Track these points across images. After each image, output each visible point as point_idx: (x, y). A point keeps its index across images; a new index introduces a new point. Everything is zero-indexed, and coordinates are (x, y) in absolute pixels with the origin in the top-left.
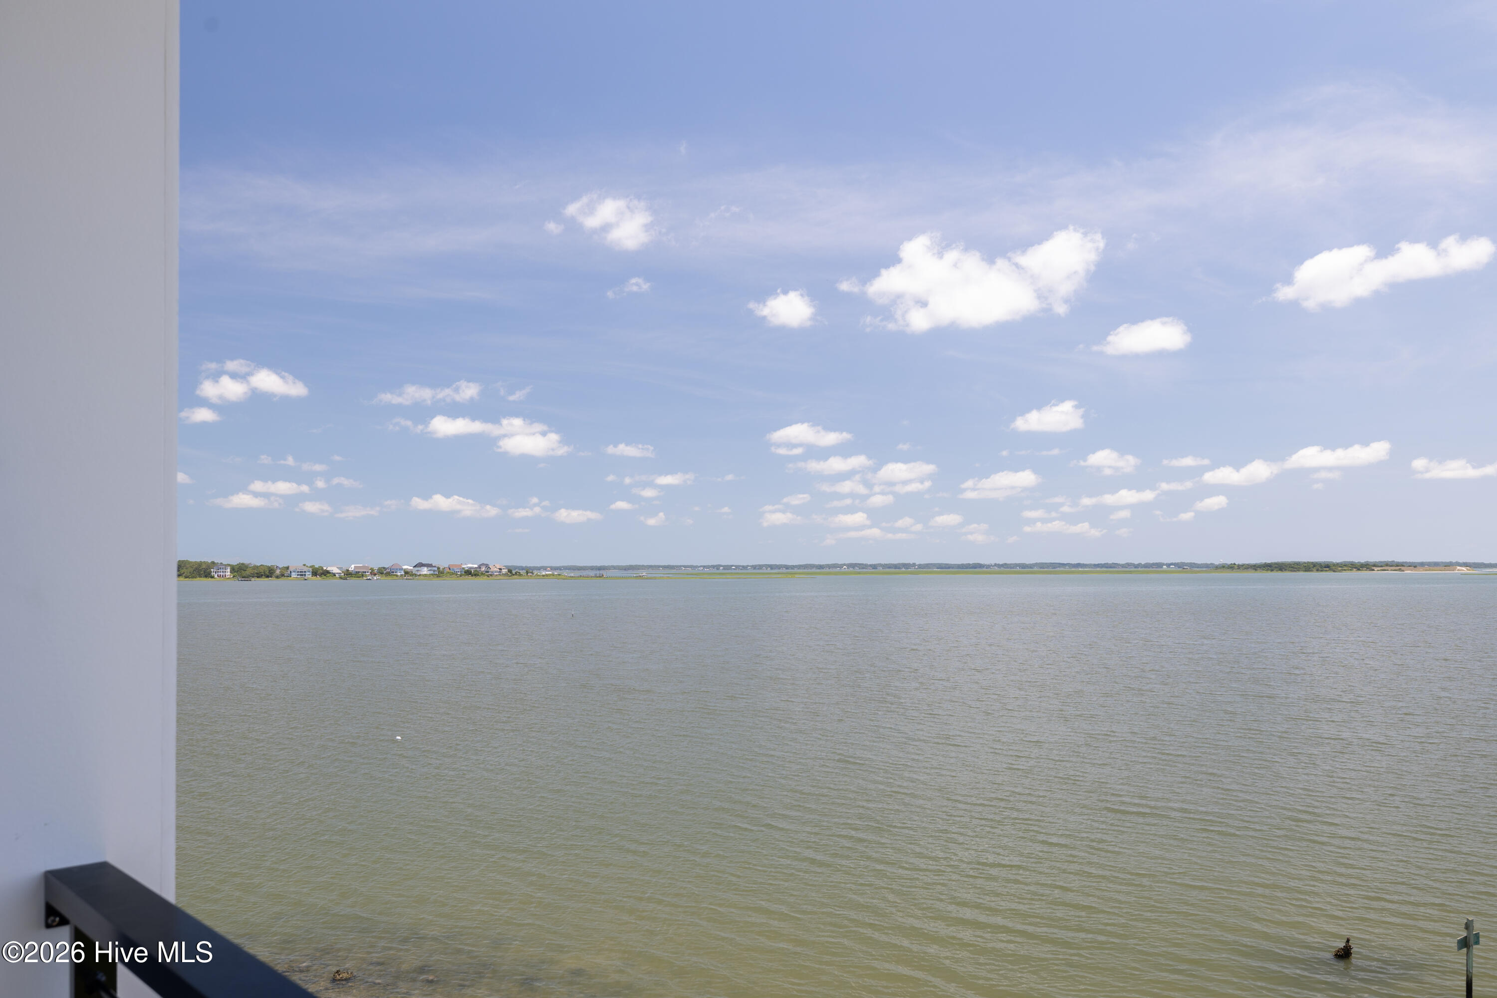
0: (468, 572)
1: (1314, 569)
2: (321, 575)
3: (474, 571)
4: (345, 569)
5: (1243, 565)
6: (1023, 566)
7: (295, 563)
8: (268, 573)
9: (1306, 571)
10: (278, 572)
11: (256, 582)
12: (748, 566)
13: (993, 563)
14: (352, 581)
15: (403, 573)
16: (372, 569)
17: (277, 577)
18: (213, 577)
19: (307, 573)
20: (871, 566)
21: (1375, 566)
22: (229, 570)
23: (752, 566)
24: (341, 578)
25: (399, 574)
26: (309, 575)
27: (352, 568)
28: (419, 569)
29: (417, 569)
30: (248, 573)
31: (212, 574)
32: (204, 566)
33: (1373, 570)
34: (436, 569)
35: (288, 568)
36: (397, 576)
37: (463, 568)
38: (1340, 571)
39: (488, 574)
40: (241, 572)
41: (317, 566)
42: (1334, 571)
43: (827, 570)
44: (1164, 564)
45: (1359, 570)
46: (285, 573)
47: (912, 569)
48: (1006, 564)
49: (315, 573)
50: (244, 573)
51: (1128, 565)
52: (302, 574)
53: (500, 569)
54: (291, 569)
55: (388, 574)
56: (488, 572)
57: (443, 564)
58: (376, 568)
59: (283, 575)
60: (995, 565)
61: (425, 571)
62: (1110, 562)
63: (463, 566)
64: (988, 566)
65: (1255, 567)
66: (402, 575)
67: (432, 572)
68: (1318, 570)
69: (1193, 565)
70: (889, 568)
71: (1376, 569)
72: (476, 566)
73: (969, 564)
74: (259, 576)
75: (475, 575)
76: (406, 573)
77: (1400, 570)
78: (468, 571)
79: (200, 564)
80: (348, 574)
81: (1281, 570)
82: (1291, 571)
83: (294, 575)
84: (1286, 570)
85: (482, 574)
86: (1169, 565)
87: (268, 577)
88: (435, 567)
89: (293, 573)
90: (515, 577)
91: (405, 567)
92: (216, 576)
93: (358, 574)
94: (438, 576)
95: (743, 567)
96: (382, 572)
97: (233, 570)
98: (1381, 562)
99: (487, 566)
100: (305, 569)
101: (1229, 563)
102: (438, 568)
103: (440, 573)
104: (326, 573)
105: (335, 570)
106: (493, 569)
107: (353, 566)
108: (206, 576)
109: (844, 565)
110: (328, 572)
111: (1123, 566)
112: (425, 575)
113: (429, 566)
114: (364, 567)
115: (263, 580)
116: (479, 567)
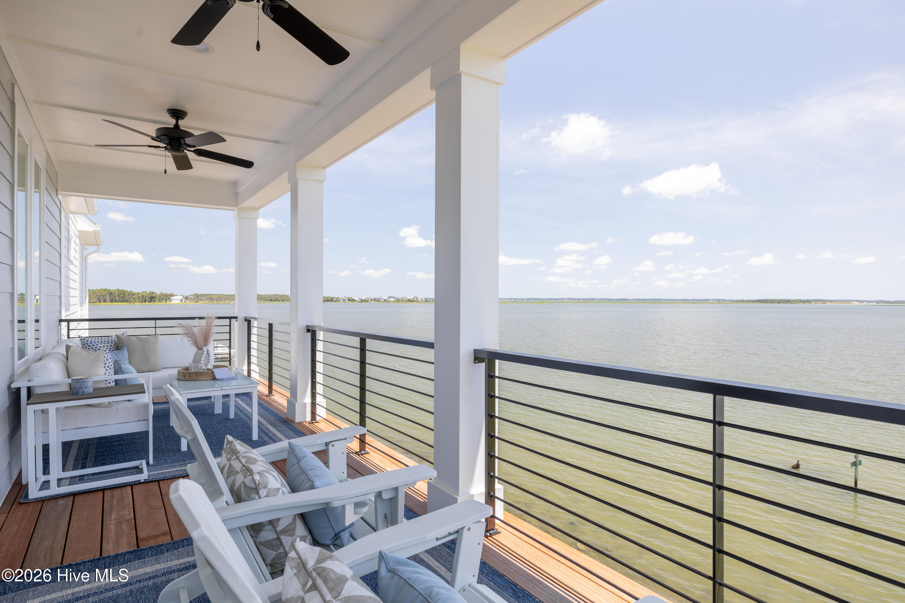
0: (409, 300)
1: (782, 302)
2: (351, 301)
4: (361, 298)
5: (748, 300)
6: (645, 300)
7: (342, 296)
9: (778, 303)
10: (335, 299)
12: (524, 299)
13: (632, 298)
14: (363, 303)
15: (383, 300)
16: (371, 299)
17: (335, 301)
20: (577, 299)
21: (812, 301)
23: (526, 299)
24: (359, 302)
25: (382, 301)
26: (347, 301)
27: (363, 298)
29: (389, 299)
33: (811, 303)
35: (339, 298)
38: (795, 303)
39: (417, 301)
41: (350, 297)
42: (792, 303)
43: (558, 301)
44: (710, 300)
45: (804, 303)
46: (337, 300)
47: (596, 301)
48: (637, 299)
49: (349, 300)
51: (694, 300)
52: (344, 300)
53: (422, 299)
54: (340, 298)
55: (377, 301)
57: (399, 297)
58: (373, 298)
59: (337, 301)
60: (633, 299)
61: (392, 299)
62: (685, 298)
63: (407, 298)
64: (630, 300)
65: (754, 301)
67: (395, 300)
68: (784, 303)
69: (723, 300)
70: (585, 300)
71: (812, 303)
72: (412, 298)
73: (621, 299)
75: (412, 301)
76: (385, 300)
77: (824, 303)
80: (362, 301)
81: (766, 303)
82: (771, 303)
83: (341, 301)
84: (768, 303)
85: (415, 301)
86: (712, 300)
87: (331, 301)
90: (428, 302)
91: (384, 298)
93: (366, 301)
94: (398, 302)
95: (522, 299)
96: (375, 300)
98: (815, 299)
99: (417, 298)
100: (345, 298)
101: (741, 299)
102: (397, 299)
103: (398, 300)
105: (357, 299)
106: (419, 299)
109: (566, 298)
110: (354, 300)
111: (691, 300)
112: (392, 301)
113: (393, 297)
114: (368, 298)
115: (329, 302)
116: (414, 298)
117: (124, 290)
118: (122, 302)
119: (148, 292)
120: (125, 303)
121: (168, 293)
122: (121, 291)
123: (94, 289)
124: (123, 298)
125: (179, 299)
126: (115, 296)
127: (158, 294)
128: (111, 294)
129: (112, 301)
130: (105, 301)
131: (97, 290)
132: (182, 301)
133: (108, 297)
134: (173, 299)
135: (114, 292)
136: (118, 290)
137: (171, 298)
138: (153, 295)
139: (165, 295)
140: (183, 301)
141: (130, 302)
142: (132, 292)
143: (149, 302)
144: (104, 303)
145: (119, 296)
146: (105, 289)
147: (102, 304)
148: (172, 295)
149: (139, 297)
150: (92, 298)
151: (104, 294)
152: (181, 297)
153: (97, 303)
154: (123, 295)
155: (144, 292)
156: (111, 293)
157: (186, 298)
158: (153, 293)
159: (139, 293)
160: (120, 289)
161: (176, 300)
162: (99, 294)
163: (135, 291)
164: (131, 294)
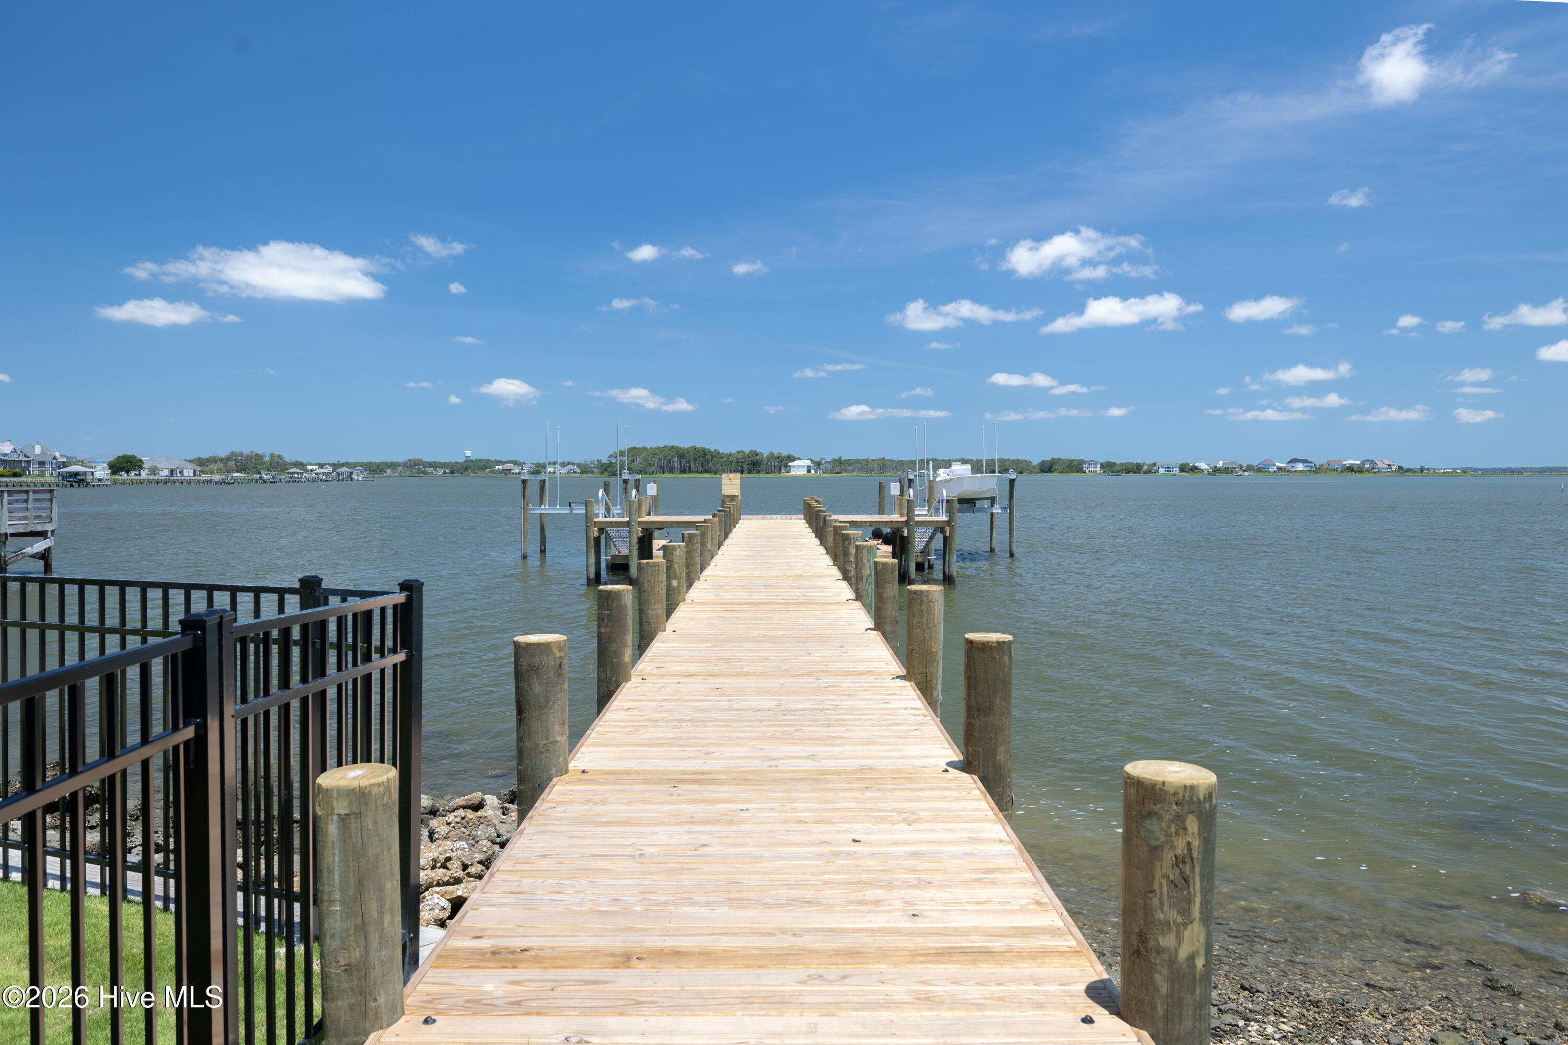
0: (1351, 469)
2: (1189, 471)
3: (1357, 468)
4: (1213, 464)
8: (1137, 469)
10: (1145, 468)
11: (1124, 477)
15: (1275, 469)
16: (1241, 467)
17: (1145, 473)
18: (1085, 472)
19: (1175, 469)
22: (1099, 466)
24: (1209, 474)
25: (1271, 470)
26: (1176, 470)
27: (1220, 464)
28: (1294, 465)
29: (1291, 465)
30: (1117, 468)
31: (1084, 469)
32: (1075, 463)
34: (1313, 465)
35: (1155, 464)
36: (1269, 472)
37: (1345, 465)
39: (1374, 470)
40: (1109, 467)
41: (1183, 463)
46: (1151, 469)
50: (1114, 469)
52: (1169, 469)
53: (1389, 465)
54: (1158, 465)
55: (1259, 470)
56: (1374, 468)
57: (1320, 460)
58: (1245, 466)
59: (1150, 471)
61: (1300, 467)
63: (1344, 463)
66: (1274, 472)
67: (1308, 469)
72: (1358, 462)
74: (1128, 471)
75: (1359, 472)
76: (1279, 469)
78: (1349, 467)
79: (1072, 461)
80: (1216, 470)
83: (1162, 471)
85: (1367, 470)
87: (1135, 473)
88: (1311, 462)
89: (1161, 469)
90: (1408, 474)
91: (1277, 464)
92: (1087, 472)
93: (1226, 470)
94: (1316, 472)
96: (1250, 468)
97: (1102, 466)
99: (1372, 462)
100: (1172, 465)
102: (1315, 465)
103: (1318, 470)
104: (1194, 469)
105: (1203, 465)
106: (1380, 465)
107: (1221, 462)
108: (1077, 472)
110: (1196, 468)
112: (1301, 472)
113: (1304, 461)
114: (1232, 463)
115: (1132, 475)
116: (1363, 463)
117: (705, 449)
118: (701, 473)
119: (747, 451)
120: (706, 475)
121: (785, 453)
122: (698, 451)
123: (653, 447)
124: (702, 466)
125: (803, 466)
126: (689, 461)
127: (765, 456)
128: (681, 456)
129: (683, 471)
130: (671, 471)
131: (659, 448)
132: (809, 471)
133: (677, 465)
134: (794, 467)
135: (688, 453)
136: (694, 448)
137: (790, 464)
138: (757, 458)
139: (778, 457)
140: (813, 471)
141: (716, 473)
142: (719, 453)
143: (749, 473)
144: (671, 475)
145: (695, 460)
146: (672, 447)
147: (667, 475)
148: (792, 459)
149: (731, 462)
150: (650, 464)
151: (670, 457)
152: (808, 462)
153: (659, 475)
154: (703, 459)
155: (739, 452)
156: (681, 454)
157: (818, 464)
158: (757, 455)
159: (730, 454)
160: (698, 446)
161: (799, 468)
162: (661, 457)
163: (724, 450)
164: (716, 455)
